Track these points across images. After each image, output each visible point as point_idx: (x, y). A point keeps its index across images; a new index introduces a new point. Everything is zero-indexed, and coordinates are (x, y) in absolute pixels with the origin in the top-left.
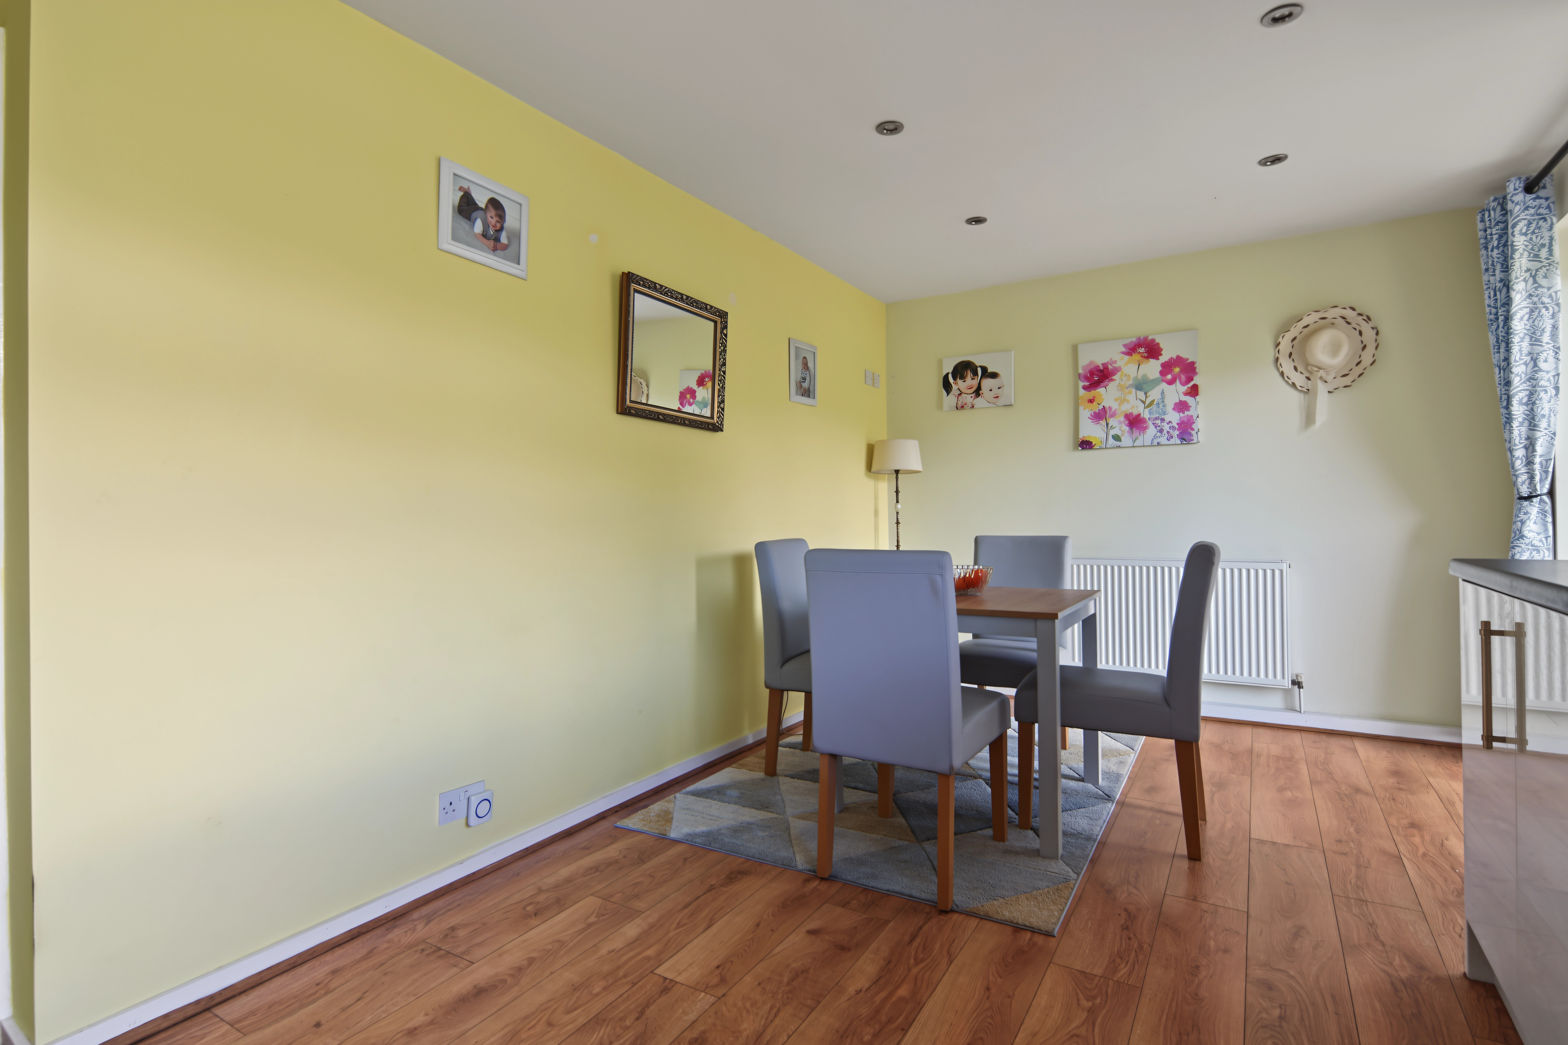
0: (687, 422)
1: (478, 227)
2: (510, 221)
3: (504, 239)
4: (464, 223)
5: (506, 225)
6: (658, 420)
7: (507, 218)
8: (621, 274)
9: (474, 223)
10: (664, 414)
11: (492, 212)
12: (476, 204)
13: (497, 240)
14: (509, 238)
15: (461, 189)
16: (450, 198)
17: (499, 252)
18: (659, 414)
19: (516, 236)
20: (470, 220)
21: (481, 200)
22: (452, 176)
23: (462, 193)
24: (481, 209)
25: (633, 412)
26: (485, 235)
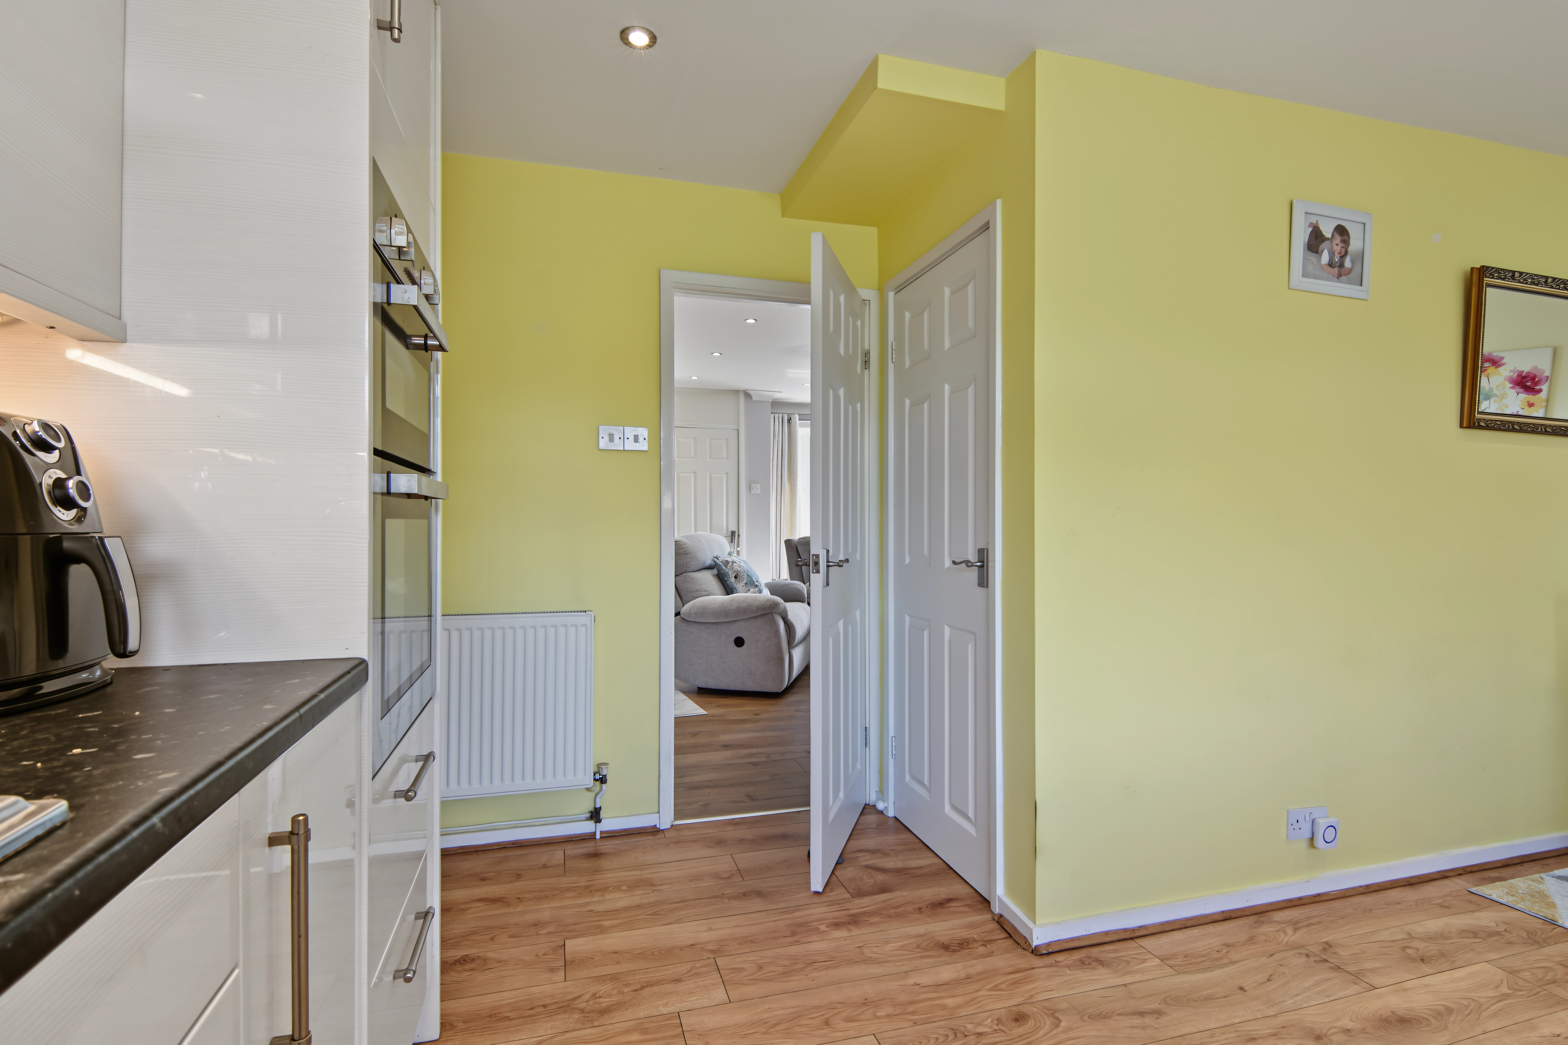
0: (1548, 430)
1: (1325, 258)
2: (1355, 244)
3: (1348, 264)
4: (1312, 257)
5: (1350, 249)
6: (1514, 430)
7: (1352, 241)
8: (1469, 269)
9: (1321, 255)
10: (1518, 423)
11: (1338, 239)
12: (1323, 236)
13: (1341, 265)
14: (1353, 262)
15: (1311, 225)
16: (1301, 236)
17: (1343, 278)
18: (1513, 423)
19: (1360, 257)
20: (1317, 252)
21: (1327, 230)
22: (1304, 213)
23: (1311, 229)
24: (1328, 239)
25: (1482, 424)
26: (1331, 264)
